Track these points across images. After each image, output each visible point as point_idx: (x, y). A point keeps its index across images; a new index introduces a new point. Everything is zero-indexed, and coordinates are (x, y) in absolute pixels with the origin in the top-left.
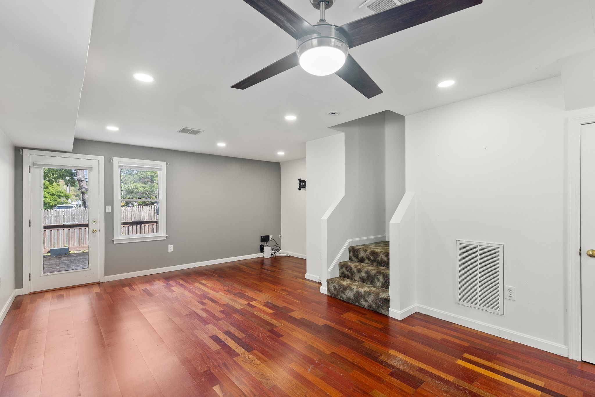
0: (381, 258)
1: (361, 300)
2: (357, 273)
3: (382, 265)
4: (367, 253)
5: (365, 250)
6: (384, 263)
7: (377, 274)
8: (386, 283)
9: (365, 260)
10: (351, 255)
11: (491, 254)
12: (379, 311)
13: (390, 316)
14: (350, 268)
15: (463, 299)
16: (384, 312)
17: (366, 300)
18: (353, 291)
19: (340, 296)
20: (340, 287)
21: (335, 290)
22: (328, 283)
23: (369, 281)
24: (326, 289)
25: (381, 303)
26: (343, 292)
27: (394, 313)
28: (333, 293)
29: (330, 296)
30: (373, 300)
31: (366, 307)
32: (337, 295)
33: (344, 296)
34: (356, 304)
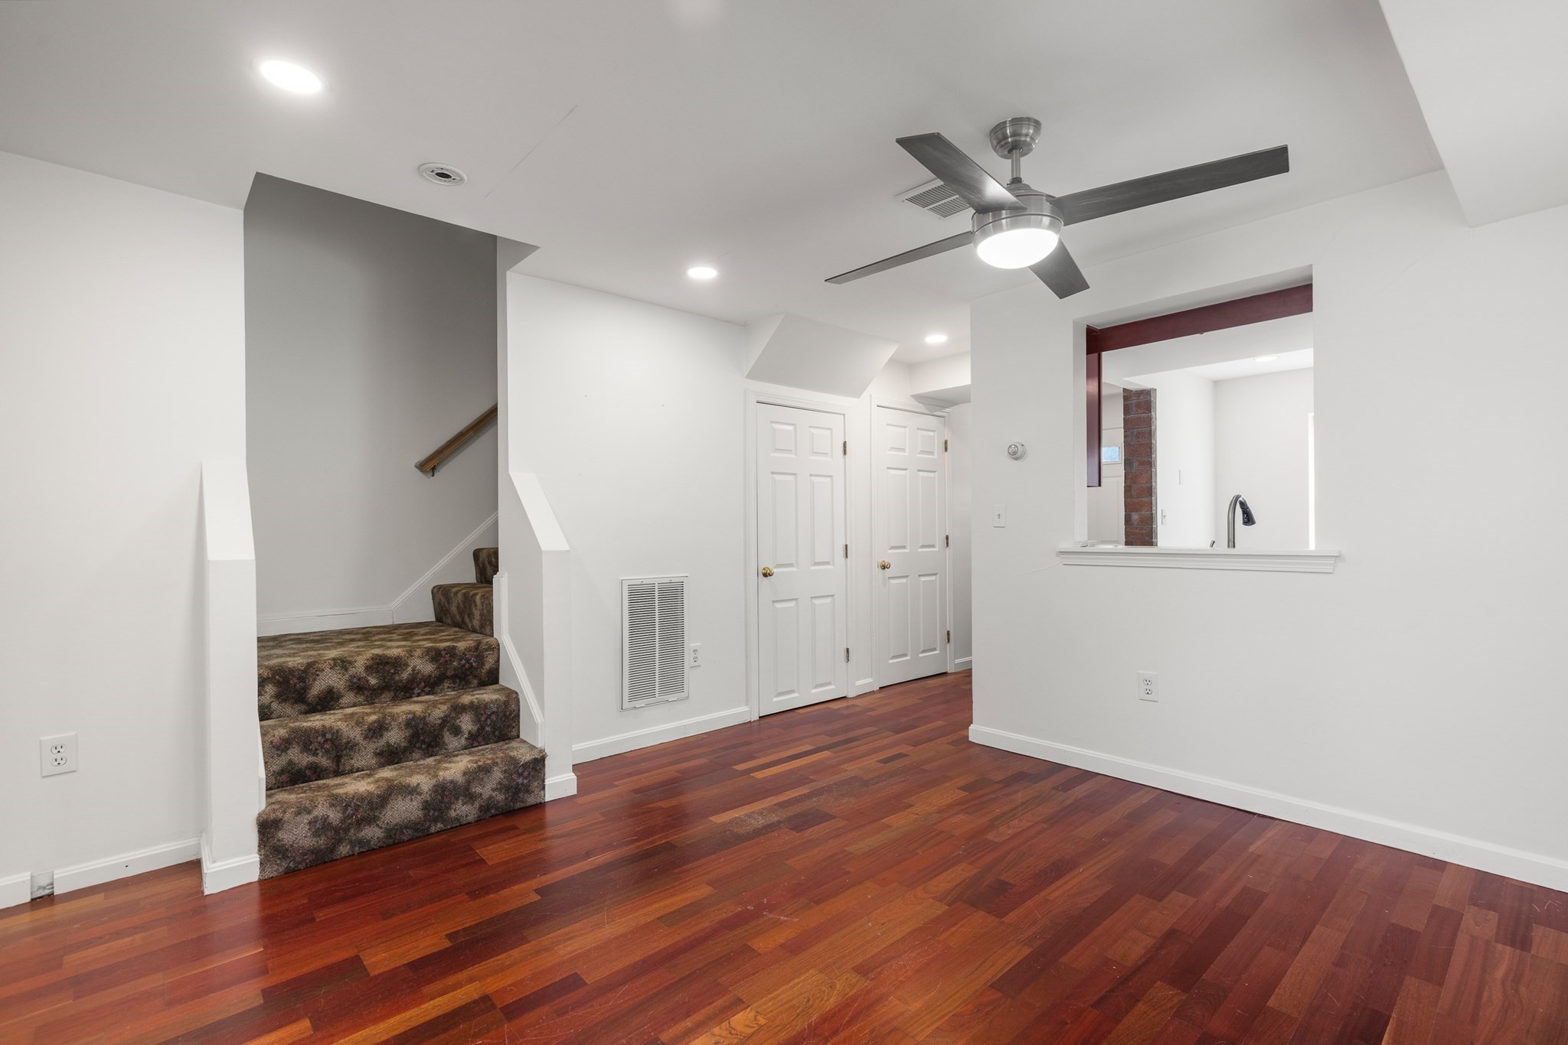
0: (413, 670)
1: (454, 807)
2: (364, 743)
3: (413, 693)
4: (352, 671)
5: (342, 661)
6: (423, 684)
7: (453, 715)
8: (484, 728)
9: (340, 697)
10: (267, 699)
11: (673, 595)
12: (519, 805)
13: (547, 799)
14: (328, 736)
15: (635, 695)
16: (531, 800)
17: (471, 797)
18: (420, 794)
19: (351, 842)
20: (350, 811)
21: (316, 834)
22: (267, 827)
23: (419, 748)
24: (255, 858)
25: (525, 778)
26: (370, 820)
27: (559, 783)
28: (305, 854)
29: (290, 873)
30: (500, 783)
31: (471, 818)
32: (332, 849)
33: (372, 833)
34: (433, 830)
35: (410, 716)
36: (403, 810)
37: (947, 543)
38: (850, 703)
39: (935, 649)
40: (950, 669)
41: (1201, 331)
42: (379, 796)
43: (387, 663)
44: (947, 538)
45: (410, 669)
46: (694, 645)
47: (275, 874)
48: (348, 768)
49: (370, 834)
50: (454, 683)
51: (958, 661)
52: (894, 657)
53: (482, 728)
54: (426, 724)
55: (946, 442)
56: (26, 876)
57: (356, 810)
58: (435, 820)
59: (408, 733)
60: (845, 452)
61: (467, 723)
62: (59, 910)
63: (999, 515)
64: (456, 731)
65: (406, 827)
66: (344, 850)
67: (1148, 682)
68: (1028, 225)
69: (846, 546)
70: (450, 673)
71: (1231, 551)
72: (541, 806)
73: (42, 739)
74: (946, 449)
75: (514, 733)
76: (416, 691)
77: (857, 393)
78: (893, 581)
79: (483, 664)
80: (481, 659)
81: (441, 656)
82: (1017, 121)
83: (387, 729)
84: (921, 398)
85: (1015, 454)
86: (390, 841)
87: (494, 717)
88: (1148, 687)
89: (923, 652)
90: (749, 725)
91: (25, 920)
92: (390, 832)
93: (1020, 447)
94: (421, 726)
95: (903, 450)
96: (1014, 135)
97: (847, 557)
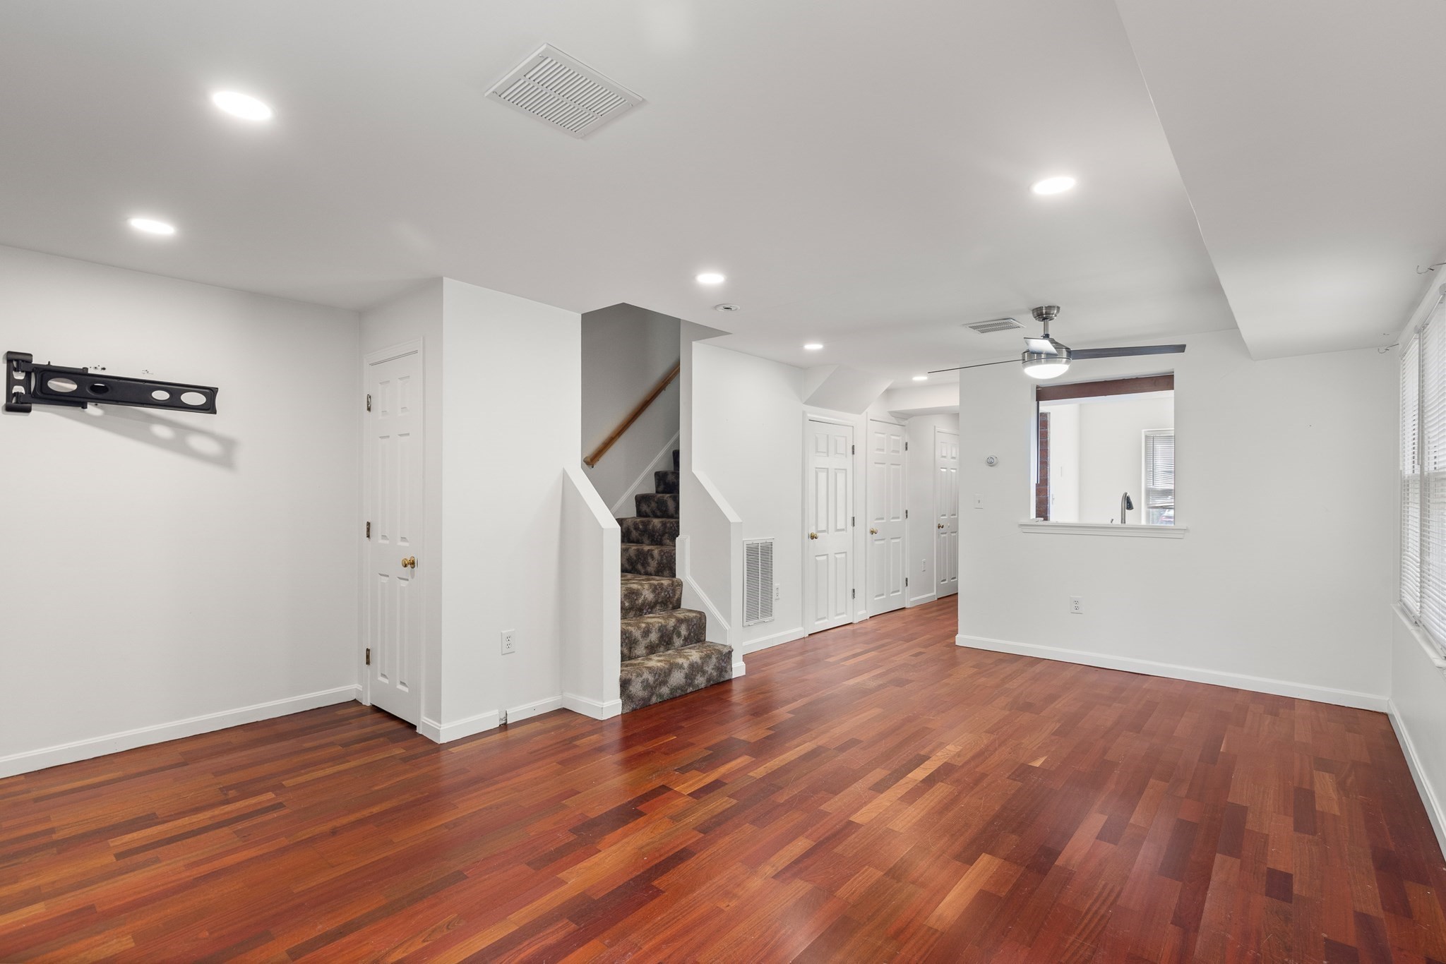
1: (697, 678)
3: (643, 612)
6: (648, 607)
7: (678, 625)
11: (767, 550)
12: (722, 680)
13: (733, 677)
14: (627, 635)
15: (749, 618)
16: (727, 678)
17: (704, 672)
18: (684, 669)
19: (657, 695)
20: (657, 677)
21: (644, 689)
22: (625, 684)
23: (663, 645)
24: (620, 701)
25: (725, 663)
26: (664, 683)
27: (738, 668)
28: (640, 700)
29: (634, 710)
30: (715, 665)
31: (703, 686)
32: (650, 699)
33: (665, 690)
34: (688, 691)
35: (660, 625)
36: (677, 678)
37: (907, 516)
38: (856, 627)
39: (898, 591)
40: (907, 606)
41: (1105, 395)
42: (668, 669)
43: (633, 593)
44: (907, 512)
45: (643, 597)
46: (776, 584)
47: (628, 711)
48: (634, 655)
49: (664, 691)
50: (662, 606)
51: (912, 599)
52: (877, 596)
53: (689, 634)
54: (667, 630)
55: (906, 444)
56: (496, 712)
57: (659, 676)
58: (690, 685)
59: (659, 635)
60: (853, 453)
61: (684, 631)
62: (511, 732)
63: (979, 501)
64: (679, 635)
65: (679, 688)
66: (654, 700)
67: (1076, 602)
68: (1055, 362)
69: (854, 518)
70: (659, 601)
71: (1123, 525)
72: (730, 681)
73: (503, 632)
74: (906, 449)
75: (703, 638)
76: (645, 611)
77: (860, 412)
78: (877, 543)
79: (675, 595)
80: (674, 591)
81: (657, 589)
82: (1049, 308)
83: (651, 632)
84: (894, 414)
85: (991, 463)
86: (671, 696)
87: (695, 627)
88: (1076, 605)
89: (893, 592)
90: (803, 640)
91: (497, 737)
92: (673, 690)
93: (995, 459)
94: (665, 631)
95: (883, 450)
96: (1046, 314)
97: (854, 525)
